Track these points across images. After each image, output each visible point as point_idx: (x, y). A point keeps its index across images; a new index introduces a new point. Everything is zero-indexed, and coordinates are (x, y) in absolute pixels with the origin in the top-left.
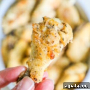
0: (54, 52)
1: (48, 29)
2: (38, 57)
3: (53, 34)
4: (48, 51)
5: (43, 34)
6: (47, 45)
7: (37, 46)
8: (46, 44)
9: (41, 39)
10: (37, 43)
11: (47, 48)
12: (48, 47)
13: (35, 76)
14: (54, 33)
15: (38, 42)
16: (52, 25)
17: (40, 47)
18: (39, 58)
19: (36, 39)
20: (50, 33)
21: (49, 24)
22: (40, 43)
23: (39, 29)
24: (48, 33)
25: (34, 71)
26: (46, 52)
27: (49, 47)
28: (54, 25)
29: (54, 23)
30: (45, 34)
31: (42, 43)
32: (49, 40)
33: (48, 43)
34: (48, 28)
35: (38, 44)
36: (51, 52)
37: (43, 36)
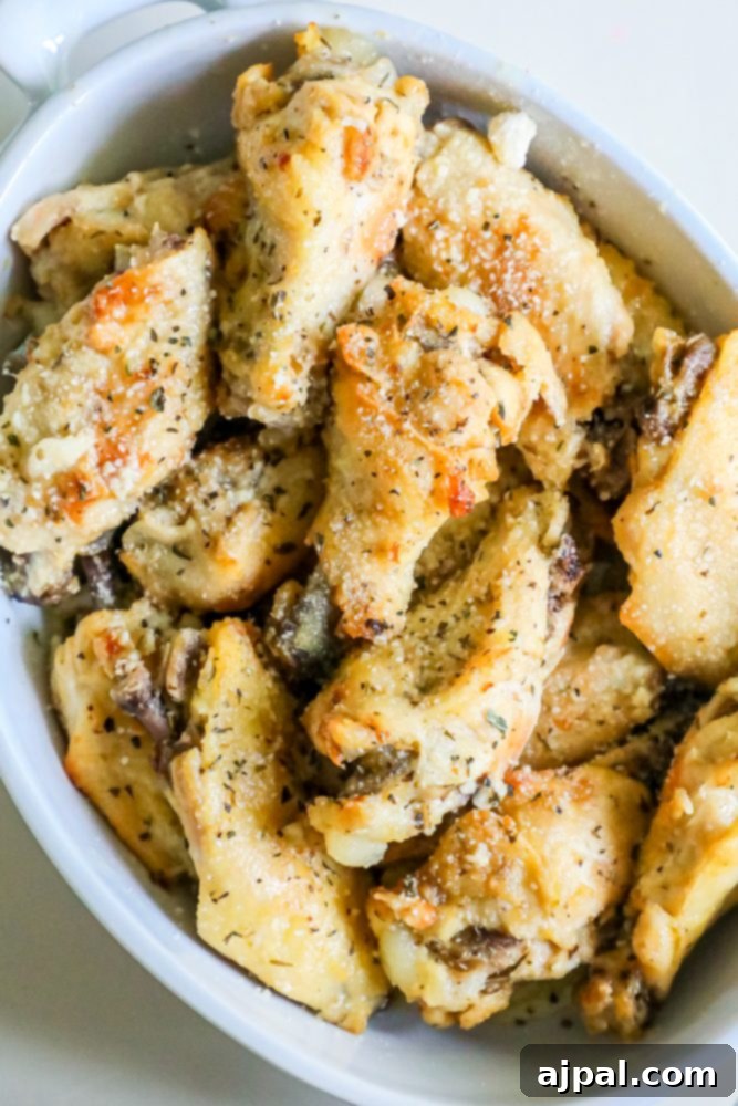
0: (466, 477)
1: (431, 355)
2: (379, 507)
3: (459, 384)
4: (437, 475)
5: (401, 382)
6: (429, 441)
7: (373, 450)
8: (423, 439)
9: (390, 407)
10: (369, 432)
11: (429, 459)
12: (434, 454)
13: (366, 608)
14: (465, 379)
15: (377, 430)
16: (444, 332)
17: (391, 452)
18: (381, 513)
19: (365, 414)
20: (441, 380)
21: (429, 323)
22: (387, 430)
23: (380, 354)
24: (433, 376)
25: (357, 583)
26: (427, 480)
27: (441, 450)
28: (453, 332)
29: (457, 321)
30: (417, 384)
31: (399, 432)
32: (438, 417)
33: (434, 431)
34: (427, 349)
35: (381, 437)
36: (453, 479)
37: (403, 393)
